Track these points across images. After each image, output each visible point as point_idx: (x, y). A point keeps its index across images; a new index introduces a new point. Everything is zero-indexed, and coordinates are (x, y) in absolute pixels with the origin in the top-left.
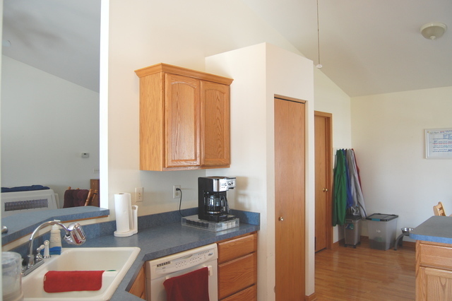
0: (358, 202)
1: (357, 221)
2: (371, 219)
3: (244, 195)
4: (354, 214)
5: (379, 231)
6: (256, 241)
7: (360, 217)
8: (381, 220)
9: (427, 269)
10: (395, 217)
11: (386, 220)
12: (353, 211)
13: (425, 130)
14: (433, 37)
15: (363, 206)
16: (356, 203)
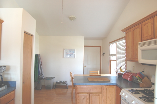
0: (42, 73)
1: (41, 80)
2: (46, 79)
3: (8, 74)
4: (40, 78)
5: (49, 83)
6: (14, 94)
7: (42, 78)
8: (50, 79)
9: (79, 94)
10: (54, 77)
11: (52, 79)
12: (40, 77)
13: (63, 49)
14: (73, 20)
15: (43, 74)
16: (41, 74)
